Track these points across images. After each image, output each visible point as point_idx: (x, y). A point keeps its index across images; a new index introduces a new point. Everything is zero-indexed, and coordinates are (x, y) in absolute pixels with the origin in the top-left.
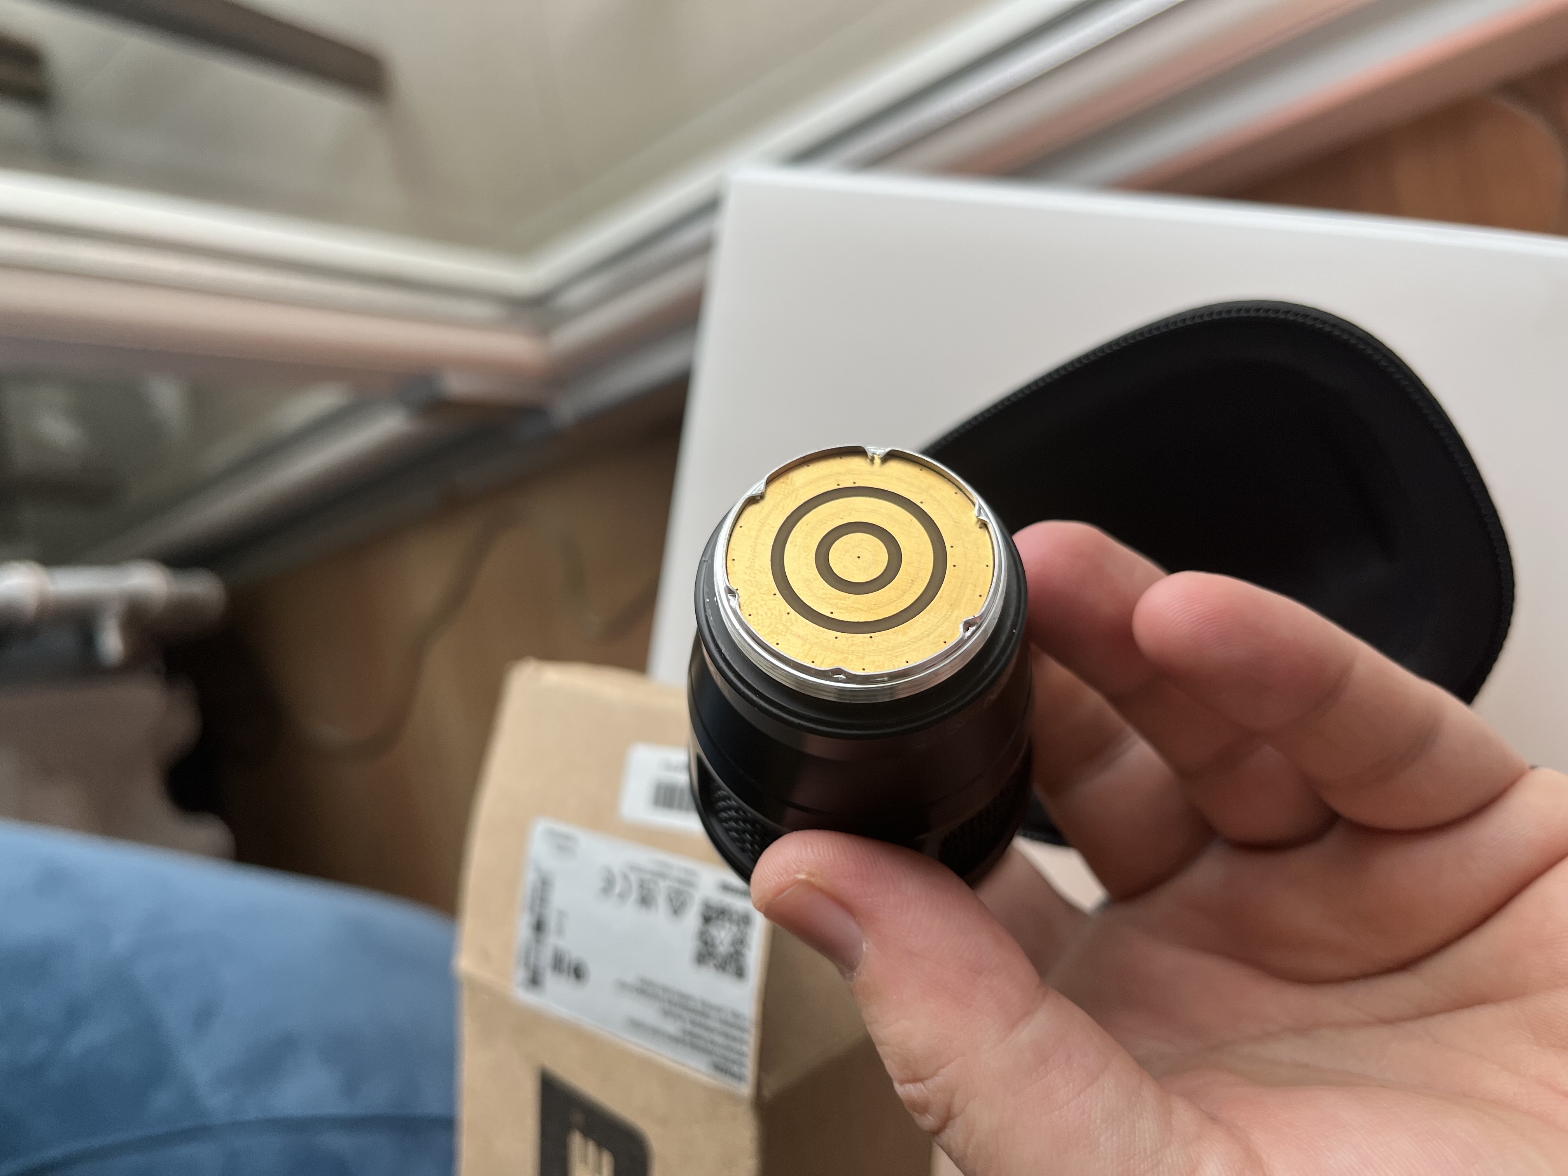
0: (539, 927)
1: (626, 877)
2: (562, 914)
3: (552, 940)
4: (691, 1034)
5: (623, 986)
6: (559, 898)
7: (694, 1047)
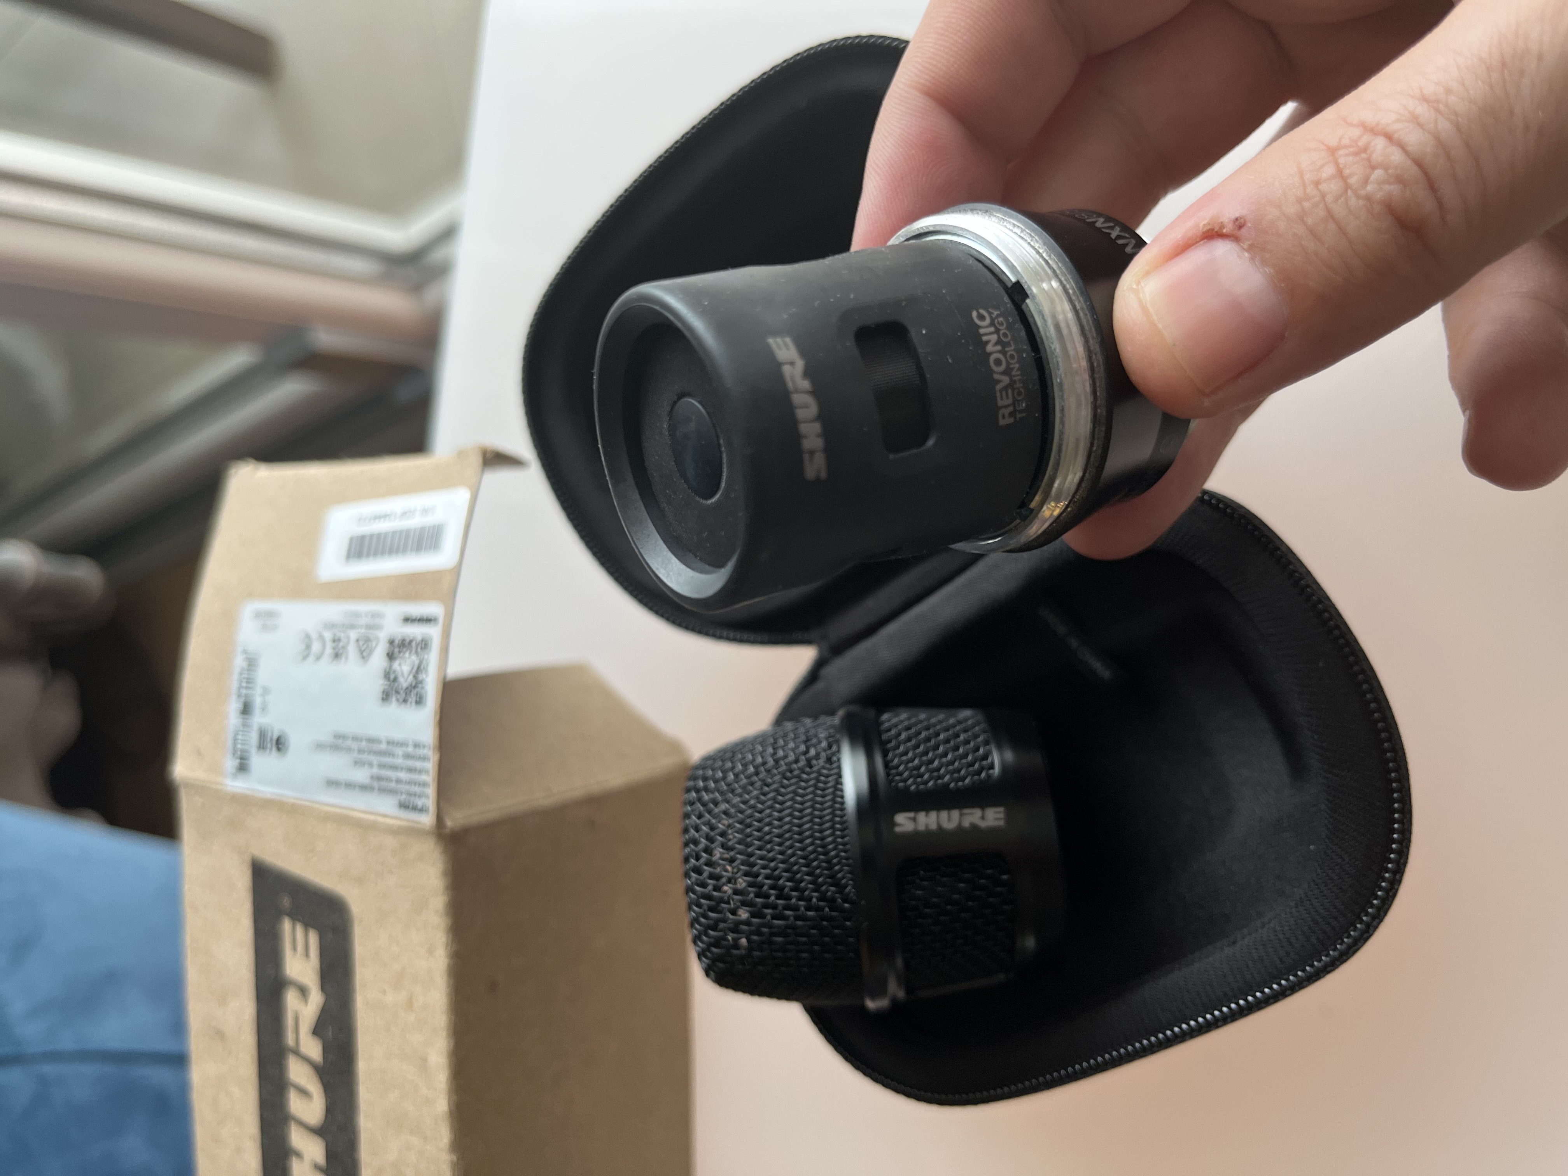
0: (246, 709)
1: (321, 638)
2: (266, 691)
3: (258, 719)
4: (379, 778)
5: (320, 746)
6: (263, 676)
7: (383, 791)
